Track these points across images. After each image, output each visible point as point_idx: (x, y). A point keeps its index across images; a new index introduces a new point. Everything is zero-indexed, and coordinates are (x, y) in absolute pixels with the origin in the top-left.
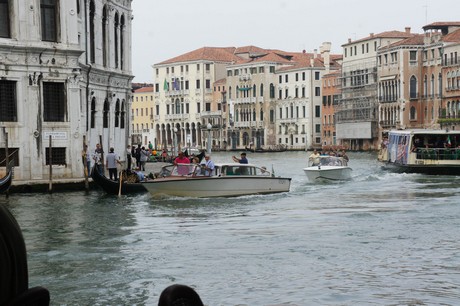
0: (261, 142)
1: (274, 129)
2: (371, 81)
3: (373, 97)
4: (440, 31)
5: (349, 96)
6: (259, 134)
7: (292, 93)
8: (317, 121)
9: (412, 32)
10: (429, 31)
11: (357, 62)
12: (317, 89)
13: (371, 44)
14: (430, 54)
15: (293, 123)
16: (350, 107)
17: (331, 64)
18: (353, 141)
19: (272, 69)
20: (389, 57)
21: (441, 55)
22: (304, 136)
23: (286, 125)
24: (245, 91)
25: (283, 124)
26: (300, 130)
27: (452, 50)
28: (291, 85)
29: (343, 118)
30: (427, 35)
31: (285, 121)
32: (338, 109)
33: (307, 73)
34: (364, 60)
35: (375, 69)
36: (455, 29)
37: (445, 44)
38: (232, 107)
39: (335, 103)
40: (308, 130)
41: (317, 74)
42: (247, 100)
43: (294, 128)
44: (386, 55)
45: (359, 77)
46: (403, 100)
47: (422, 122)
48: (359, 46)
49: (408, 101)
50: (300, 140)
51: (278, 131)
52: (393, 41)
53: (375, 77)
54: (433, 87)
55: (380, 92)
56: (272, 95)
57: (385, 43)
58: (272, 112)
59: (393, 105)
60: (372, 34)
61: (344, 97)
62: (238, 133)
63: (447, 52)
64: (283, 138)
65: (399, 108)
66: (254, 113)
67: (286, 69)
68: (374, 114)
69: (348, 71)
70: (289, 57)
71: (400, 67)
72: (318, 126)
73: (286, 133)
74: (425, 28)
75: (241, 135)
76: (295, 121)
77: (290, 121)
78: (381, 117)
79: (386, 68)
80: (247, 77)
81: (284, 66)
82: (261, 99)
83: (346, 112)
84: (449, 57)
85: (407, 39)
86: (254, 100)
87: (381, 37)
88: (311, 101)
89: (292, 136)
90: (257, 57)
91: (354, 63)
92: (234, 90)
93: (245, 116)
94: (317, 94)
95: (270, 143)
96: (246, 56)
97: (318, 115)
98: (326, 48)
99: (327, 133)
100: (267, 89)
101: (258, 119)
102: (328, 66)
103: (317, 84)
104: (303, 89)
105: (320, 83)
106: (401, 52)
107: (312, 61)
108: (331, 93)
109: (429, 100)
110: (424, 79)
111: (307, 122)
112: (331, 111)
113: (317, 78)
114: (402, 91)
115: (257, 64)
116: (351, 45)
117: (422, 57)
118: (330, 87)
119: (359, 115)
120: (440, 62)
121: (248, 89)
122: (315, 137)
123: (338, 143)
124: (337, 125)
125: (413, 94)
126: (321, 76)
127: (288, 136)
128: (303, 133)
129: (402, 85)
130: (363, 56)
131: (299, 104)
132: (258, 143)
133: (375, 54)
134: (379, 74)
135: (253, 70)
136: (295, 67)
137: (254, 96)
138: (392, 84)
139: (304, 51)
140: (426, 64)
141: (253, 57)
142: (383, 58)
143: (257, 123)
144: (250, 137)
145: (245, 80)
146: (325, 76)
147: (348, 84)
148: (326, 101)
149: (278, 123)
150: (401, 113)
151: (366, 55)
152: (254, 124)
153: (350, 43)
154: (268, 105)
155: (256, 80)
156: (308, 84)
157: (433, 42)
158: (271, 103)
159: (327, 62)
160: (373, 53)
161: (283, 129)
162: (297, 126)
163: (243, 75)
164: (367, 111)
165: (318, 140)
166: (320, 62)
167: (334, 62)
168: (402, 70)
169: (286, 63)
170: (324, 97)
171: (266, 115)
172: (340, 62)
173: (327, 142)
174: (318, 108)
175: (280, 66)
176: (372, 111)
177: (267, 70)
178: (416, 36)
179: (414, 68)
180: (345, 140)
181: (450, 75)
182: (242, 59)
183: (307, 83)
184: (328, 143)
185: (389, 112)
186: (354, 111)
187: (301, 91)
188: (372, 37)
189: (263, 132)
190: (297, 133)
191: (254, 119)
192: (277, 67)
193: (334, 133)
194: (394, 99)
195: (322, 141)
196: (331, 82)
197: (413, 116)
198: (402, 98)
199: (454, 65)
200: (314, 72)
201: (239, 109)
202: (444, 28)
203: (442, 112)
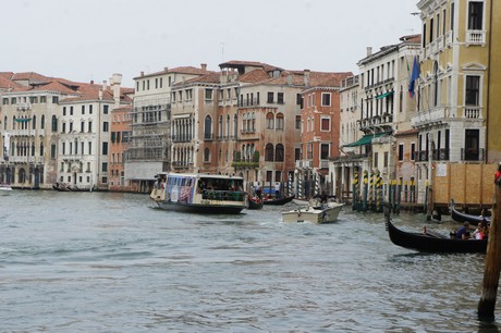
0: (39, 180)
1: (55, 165)
2: (164, 118)
3: (165, 136)
4: (236, 70)
5: (140, 133)
6: (38, 171)
7: (77, 127)
8: (104, 159)
9: (208, 69)
10: (225, 69)
11: (150, 97)
12: (106, 124)
13: (165, 79)
14: (226, 93)
15: (78, 161)
16: (141, 145)
17: (122, 98)
18: (143, 182)
19: (55, 100)
20: (184, 94)
21: (237, 95)
22: (89, 175)
23: (69, 162)
24: (24, 122)
25: (66, 161)
26: (85, 169)
27: (249, 91)
28: (77, 118)
29: (133, 156)
30: (224, 73)
31: (68, 158)
32: (127, 147)
33: (95, 106)
34: (156, 96)
35: (169, 106)
36: (252, 69)
37: (241, 84)
38: (7, 139)
39: (125, 140)
40: (93, 168)
41: (106, 108)
42: (25, 132)
43: (78, 166)
44: (181, 92)
45: (151, 114)
46: (197, 141)
47: (216, 165)
48: (152, 81)
49: (202, 142)
50: (84, 179)
51: (59, 168)
52: (189, 78)
53: (169, 114)
54: (229, 129)
55: (173, 131)
56: (55, 128)
57: (180, 79)
58: (53, 147)
59: (186, 145)
60: (166, 69)
61: (134, 134)
62: (14, 169)
63: (244, 92)
64: (65, 177)
65: (193, 149)
66: (33, 147)
67: (72, 100)
68: (166, 154)
69: (140, 106)
70: (75, 88)
71: (194, 105)
72: (105, 165)
73: (69, 171)
74: (222, 66)
75: (17, 171)
76: (79, 157)
77: (74, 158)
78: (174, 158)
79: (180, 105)
80: (26, 106)
81: (69, 97)
82: (42, 132)
83: (136, 150)
84: (245, 98)
85: (203, 76)
86: (33, 133)
87: (176, 72)
88: (97, 137)
89: (75, 174)
90: (38, 85)
91: (147, 98)
92: (10, 121)
93: (22, 150)
94: (105, 129)
95: (49, 181)
96: (26, 84)
97: (105, 152)
98: (116, 79)
99: (115, 173)
100: (48, 121)
101: (37, 153)
102: (117, 100)
103: (105, 118)
104: (90, 123)
105: (109, 118)
106: (196, 89)
107: (100, 94)
108: (121, 129)
109: (223, 142)
110: (220, 120)
111: (92, 159)
112: (120, 148)
113: (106, 112)
114: (197, 131)
115: (38, 93)
116: (143, 79)
117: (217, 96)
118: (119, 123)
119: (150, 154)
120: (235, 102)
121: (27, 120)
122: (101, 176)
123: (126, 184)
124: (126, 165)
125: (207, 135)
126: (110, 110)
127: (71, 175)
128: (88, 171)
129: (196, 124)
130: (156, 91)
131: (85, 139)
132: (36, 180)
133: (169, 89)
134: (173, 112)
135: (33, 99)
136: (81, 98)
137: (34, 128)
138: (186, 123)
139: (92, 82)
140: (222, 104)
141: (34, 85)
142: (178, 94)
143: (36, 159)
144: (28, 173)
145: (24, 110)
146: (115, 111)
147: (140, 121)
148: (115, 137)
149: (60, 159)
150: (195, 155)
151: (159, 90)
152: (32, 159)
153: (143, 77)
154: (49, 139)
155: (36, 110)
156: (96, 117)
157: (229, 81)
158: (53, 137)
159: (117, 95)
160: (167, 89)
161: (66, 167)
162: (81, 164)
163: (21, 104)
164: (159, 150)
165: (104, 179)
166: (109, 95)
167: (125, 95)
168: (196, 108)
169: (71, 94)
170: (113, 134)
171: (47, 150)
172: (131, 96)
173: (114, 182)
174: (105, 144)
175: (64, 97)
176: (164, 151)
177: (50, 100)
178: (213, 73)
179: (210, 107)
180: (134, 181)
181: (246, 117)
182: (20, 86)
183: (94, 117)
184: (116, 184)
185: (183, 152)
186: (145, 150)
187: (87, 126)
188: (167, 72)
189: (43, 169)
190: (81, 171)
191: (33, 154)
192: (61, 98)
193: (123, 174)
194: (188, 138)
195: (109, 181)
196: (122, 118)
197: (207, 158)
198: (196, 137)
199: (250, 106)
200: (102, 105)
201: (16, 142)
202: (241, 67)
203: (237, 156)
